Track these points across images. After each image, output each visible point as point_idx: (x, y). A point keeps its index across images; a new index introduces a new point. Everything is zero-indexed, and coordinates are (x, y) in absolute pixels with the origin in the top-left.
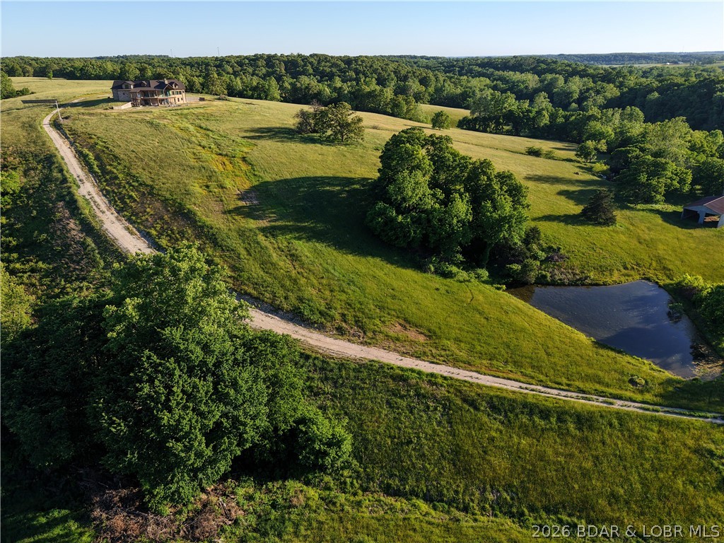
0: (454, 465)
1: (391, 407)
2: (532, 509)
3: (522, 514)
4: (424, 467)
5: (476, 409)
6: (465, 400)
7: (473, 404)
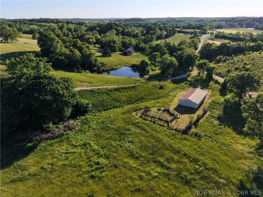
0: (115, 101)
1: (93, 97)
2: (134, 102)
3: (133, 103)
4: (110, 104)
5: (112, 91)
6: (109, 91)
7: (111, 91)
